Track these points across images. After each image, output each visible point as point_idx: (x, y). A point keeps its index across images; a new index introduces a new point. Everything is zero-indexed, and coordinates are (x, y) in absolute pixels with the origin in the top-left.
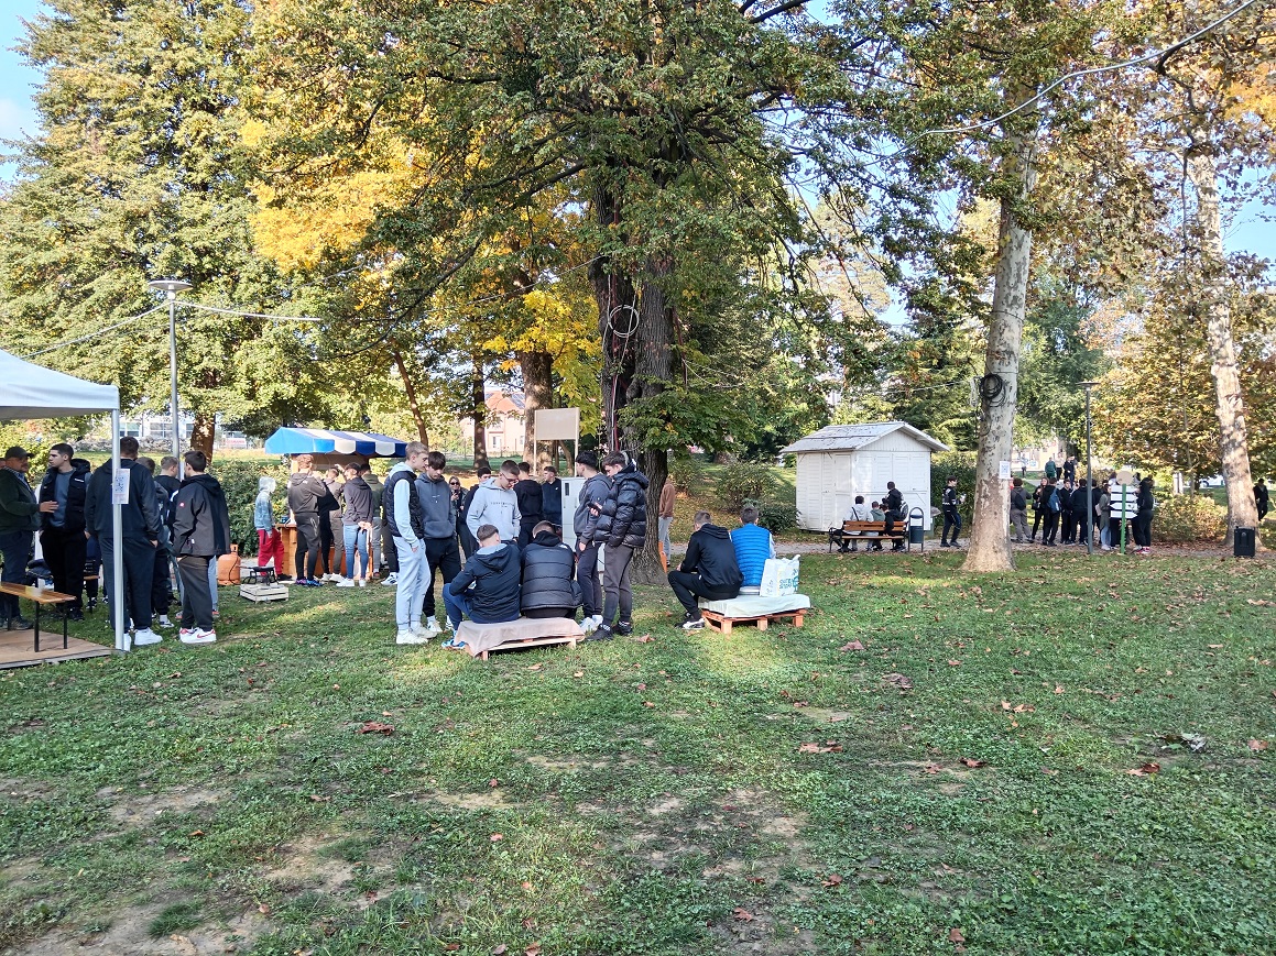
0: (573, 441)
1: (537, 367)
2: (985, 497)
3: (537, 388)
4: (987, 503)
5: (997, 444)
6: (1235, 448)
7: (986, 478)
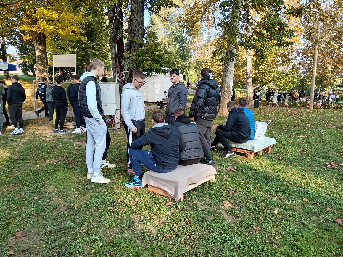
0: (74, 68)
1: (40, 39)
2: (226, 92)
3: (40, 47)
4: (226, 94)
5: (230, 74)
6: (250, 78)
7: (226, 85)
